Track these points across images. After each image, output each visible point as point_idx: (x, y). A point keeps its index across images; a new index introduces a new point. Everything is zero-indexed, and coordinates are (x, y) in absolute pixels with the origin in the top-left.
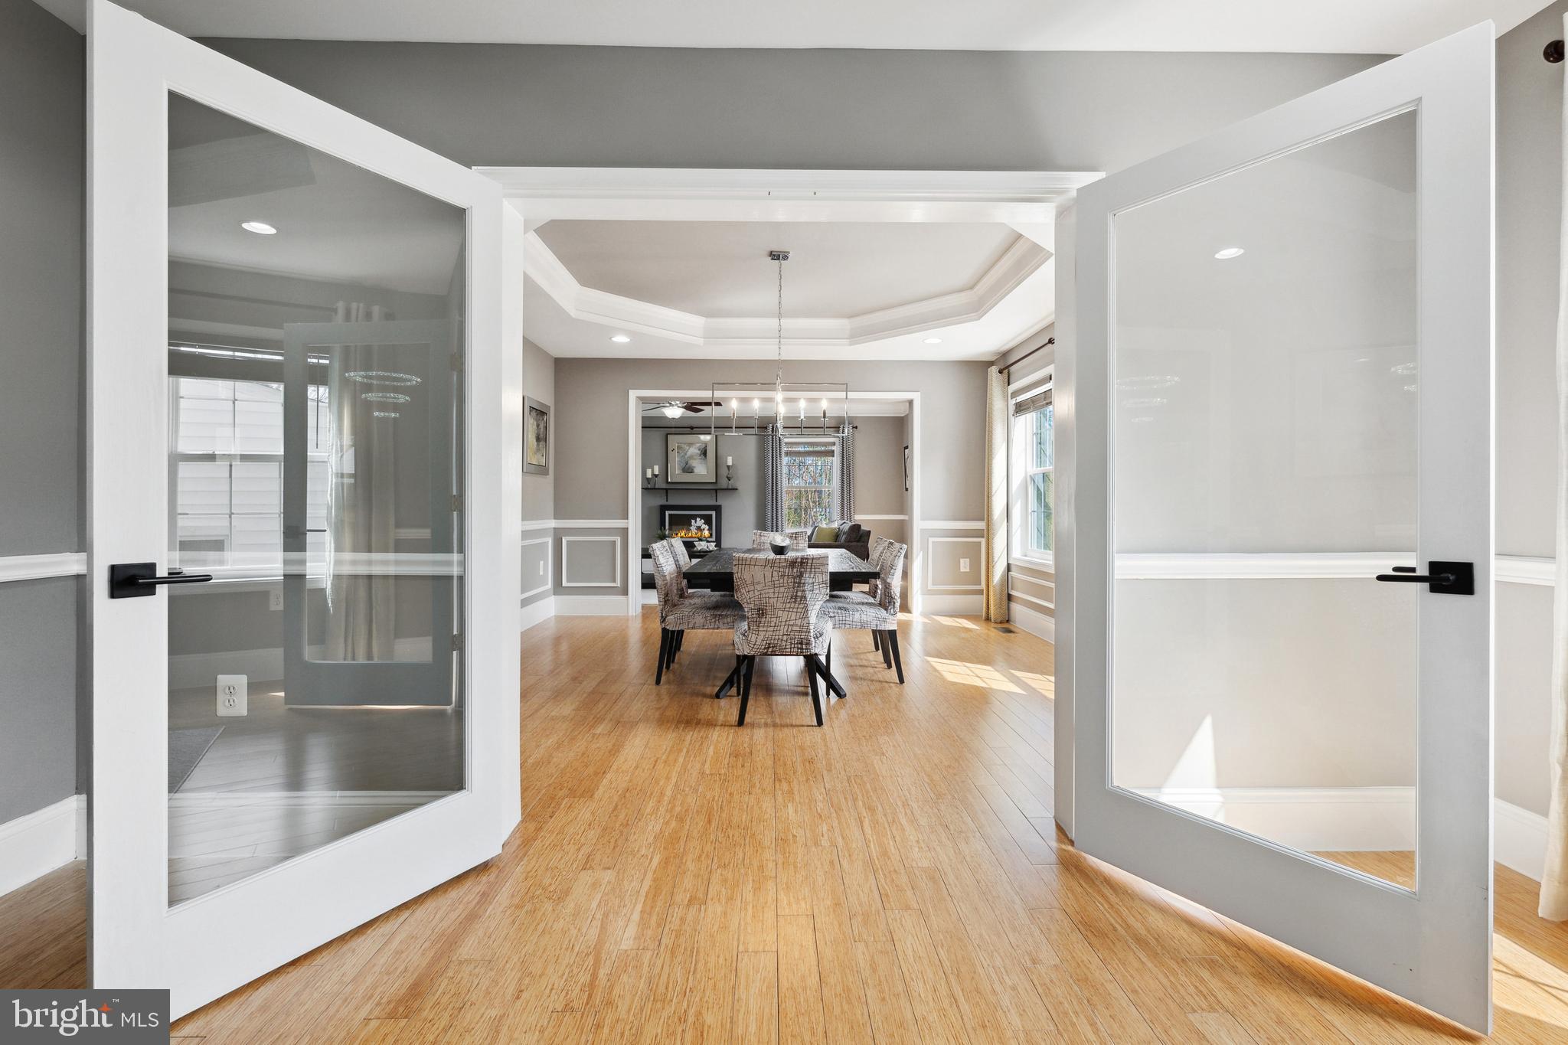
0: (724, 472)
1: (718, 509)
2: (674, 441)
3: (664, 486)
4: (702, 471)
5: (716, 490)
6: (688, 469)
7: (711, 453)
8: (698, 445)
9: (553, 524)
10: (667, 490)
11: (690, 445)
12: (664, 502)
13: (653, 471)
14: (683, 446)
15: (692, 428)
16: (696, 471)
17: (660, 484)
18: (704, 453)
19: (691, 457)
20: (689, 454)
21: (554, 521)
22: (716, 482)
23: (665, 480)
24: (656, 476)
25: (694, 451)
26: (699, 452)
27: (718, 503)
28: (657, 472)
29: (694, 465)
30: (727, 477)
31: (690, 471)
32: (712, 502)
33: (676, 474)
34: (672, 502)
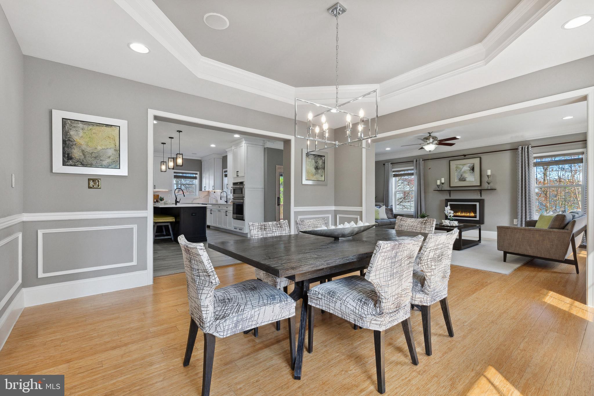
0: (485, 179)
1: (482, 202)
2: (453, 164)
3: (449, 189)
4: (472, 179)
5: (481, 190)
6: (462, 179)
7: (477, 169)
8: (469, 165)
9: (333, 208)
10: (450, 191)
11: (464, 165)
12: (448, 198)
13: (441, 181)
14: (459, 166)
15: (465, 156)
16: (467, 179)
17: (446, 187)
18: (473, 169)
19: (464, 172)
20: (463, 170)
21: (334, 207)
22: (481, 185)
23: (449, 186)
24: (443, 184)
25: (466, 168)
26: (469, 169)
27: (482, 198)
28: (443, 181)
29: (466, 176)
30: (487, 182)
31: (464, 180)
32: (478, 197)
33: (455, 182)
34: (453, 197)
